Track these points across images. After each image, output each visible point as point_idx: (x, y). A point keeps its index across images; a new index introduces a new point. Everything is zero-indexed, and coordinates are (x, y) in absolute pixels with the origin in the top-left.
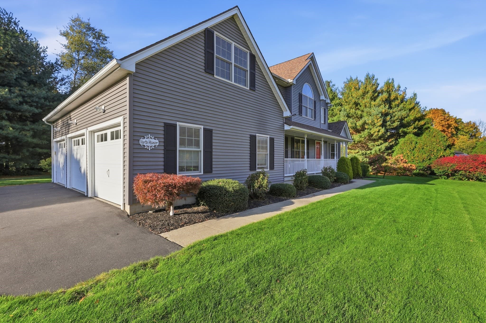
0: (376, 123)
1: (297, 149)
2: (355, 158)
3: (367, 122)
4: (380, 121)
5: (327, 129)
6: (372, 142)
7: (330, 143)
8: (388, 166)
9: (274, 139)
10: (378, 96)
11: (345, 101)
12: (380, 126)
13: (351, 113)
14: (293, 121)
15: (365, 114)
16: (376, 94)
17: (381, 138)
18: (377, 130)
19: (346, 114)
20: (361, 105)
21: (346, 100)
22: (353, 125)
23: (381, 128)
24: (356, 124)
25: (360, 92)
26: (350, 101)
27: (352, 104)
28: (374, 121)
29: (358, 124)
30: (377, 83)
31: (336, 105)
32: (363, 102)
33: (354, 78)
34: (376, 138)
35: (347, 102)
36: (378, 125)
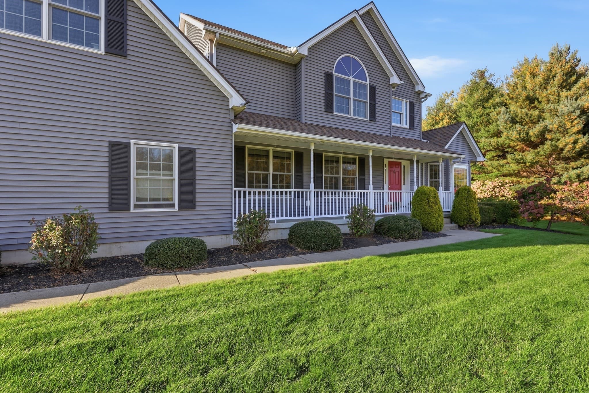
0: (570, 128)
1: (331, 173)
2: (465, 189)
3: (550, 127)
4: (577, 124)
5: (419, 139)
6: (562, 163)
7: (427, 164)
8: (555, 204)
9: (195, 152)
10: (576, 81)
11: (509, 96)
12: (578, 132)
13: (519, 116)
14: (304, 122)
15: (547, 115)
16: (574, 78)
17: (582, 155)
18: (572, 139)
19: (509, 118)
20: (540, 99)
21: (511, 96)
22: (521, 136)
23: (580, 135)
24: (527, 134)
25: (539, 79)
26: (519, 97)
27: (522, 100)
28: (565, 124)
29: (531, 134)
30: (576, 59)
31: (493, 106)
32: (544, 94)
33: (530, 59)
34: (570, 156)
35: (512, 99)
36: (574, 131)
